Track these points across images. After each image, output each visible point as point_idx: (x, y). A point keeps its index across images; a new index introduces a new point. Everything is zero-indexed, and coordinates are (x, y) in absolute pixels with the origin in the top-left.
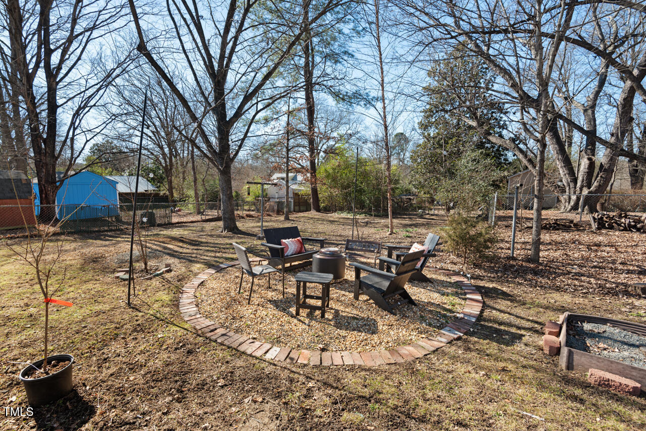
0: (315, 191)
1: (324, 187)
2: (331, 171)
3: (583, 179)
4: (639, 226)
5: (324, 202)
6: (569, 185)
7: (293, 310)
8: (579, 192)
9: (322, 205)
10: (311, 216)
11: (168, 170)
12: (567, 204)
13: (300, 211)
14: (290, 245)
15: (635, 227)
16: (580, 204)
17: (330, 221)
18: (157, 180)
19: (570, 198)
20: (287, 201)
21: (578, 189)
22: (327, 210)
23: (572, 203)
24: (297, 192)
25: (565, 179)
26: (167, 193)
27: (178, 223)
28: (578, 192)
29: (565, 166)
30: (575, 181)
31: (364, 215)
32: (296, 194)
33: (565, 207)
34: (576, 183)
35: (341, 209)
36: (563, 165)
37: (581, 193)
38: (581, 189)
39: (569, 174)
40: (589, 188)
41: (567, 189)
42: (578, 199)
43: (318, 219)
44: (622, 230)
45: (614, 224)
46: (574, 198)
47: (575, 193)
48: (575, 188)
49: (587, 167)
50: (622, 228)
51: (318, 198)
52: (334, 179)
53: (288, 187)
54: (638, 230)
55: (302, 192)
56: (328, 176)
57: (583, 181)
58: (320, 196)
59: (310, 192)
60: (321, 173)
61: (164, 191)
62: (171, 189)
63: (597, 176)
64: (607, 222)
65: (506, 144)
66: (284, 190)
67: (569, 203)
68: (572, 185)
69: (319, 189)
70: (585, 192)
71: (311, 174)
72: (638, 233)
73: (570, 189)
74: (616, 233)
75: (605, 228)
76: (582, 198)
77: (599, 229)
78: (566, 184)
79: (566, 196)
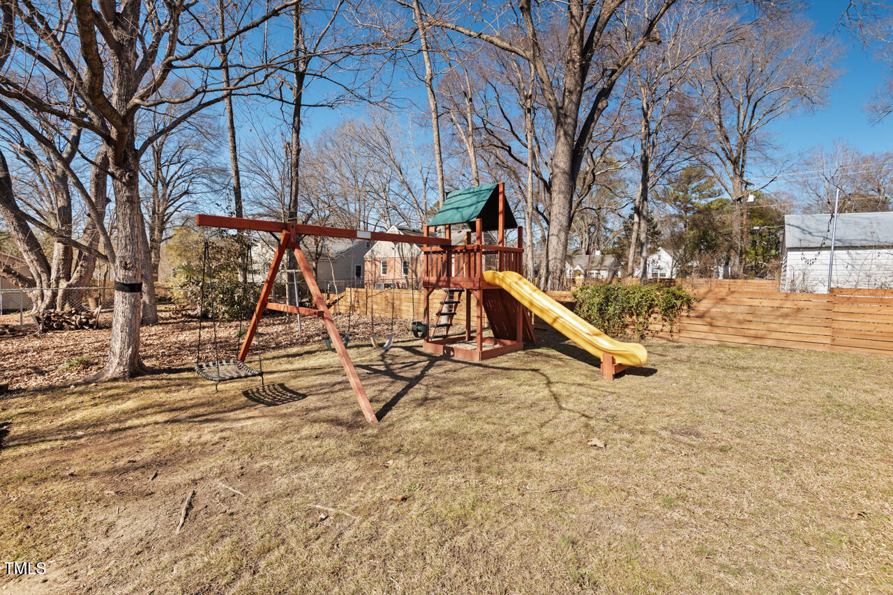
3: (59, 269)
4: (91, 322)
6: (39, 276)
8: (55, 285)
12: (39, 302)
15: (86, 324)
16: (58, 301)
19: (42, 295)
21: (53, 281)
23: (47, 301)
25: (34, 269)
28: (53, 286)
29: (30, 250)
30: (48, 269)
33: (37, 306)
34: (49, 274)
36: (27, 248)
37: (58, 287)
38: (57, 280)
39: (37, 260)
40: (68, 280)
41: (38, 281)
42: (55, 294)
44: (73, 329)
45: (64, 324)
46: (48, 293)
47: (49, 286)
48: (49, 280)
49: (61, 252)
50: (73, 327)
54: (91, 326)
57: (58, 271)
63: (77, 266)
64: (55, 321)
67: (42, 300)
68: (44, 277)
70: (63, 284)
72: (91, 330)
73: (41, 282)
74: (65, 334)
75: (52, 329)
76: (60, 293)
77: (45, 331)
78: (35, 275)
79: (36, 291)
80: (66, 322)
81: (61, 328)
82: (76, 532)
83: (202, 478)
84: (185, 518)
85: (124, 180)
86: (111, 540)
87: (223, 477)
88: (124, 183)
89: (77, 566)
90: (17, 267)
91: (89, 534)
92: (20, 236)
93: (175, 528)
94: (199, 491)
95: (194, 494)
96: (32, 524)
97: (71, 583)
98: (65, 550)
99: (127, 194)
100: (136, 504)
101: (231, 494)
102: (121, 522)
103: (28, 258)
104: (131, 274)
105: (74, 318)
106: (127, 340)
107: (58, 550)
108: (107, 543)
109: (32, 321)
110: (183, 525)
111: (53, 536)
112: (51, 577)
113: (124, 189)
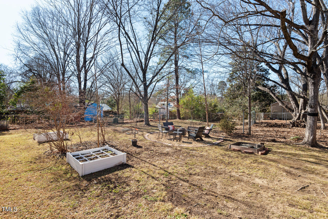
0: (178, 111)
1: (182, 109)
2: (186, 102)
5: (182, 115)
6: (295, 108)
7: (173, 140)
8: (300, 112)
9: (182, 117)
10: (176, 121)
11: (117, 102)
12: (295, 117)
13: (172, 119)
14: (171, 127)
16: (301, 117)
17: (185, 123)
18: (112, 106)
19: (296, 115)
20: (167, 114)
21: (299, 110)
22: (184, 119)
23: (297, 117)
24: (171, 111)
25: (294, 106)
26: (116, 110)
27: (126, 123)
29: (293, 100)
30: (298, 106)
31: (200, 121)
32: (170, 111)
34: (298, 108)
35: (190, 118)
38: (301, 110)
39: (295, 103)
40: (305, 110)
41: (295, 110)
42: (300, 115)
43: (180, 122)
46: (298, 114)
47: (298, 112)
48: (298, 110)
49: (303, 100)
50: (302, 126)
51: (180, 113)
52: (187, 105)
53: (167, 109)
55: (173, 111)
56: (184, 104)
57: (302, 107)
58: (181, 112)
59: (176, 111)
60: (181, 102)
61: (115, 110)
62: (118, 109)
64: (296, 124)
65: (265, 90)
66: (166, 110)
67: (296, 116)
68: (297, 109)
69: (180, 110)
70: (303, 112)
71: (177, 103)
73: (296, 110)
74: (299, 129)
75: (295, 126)
76: (302, 115)
77: (293, 127)
78: (294, 108)
79: (294, 114)
80: (300, 125)
81: (298, 126)
82: (273, 177)
83: (314, 184)
84: (300, 189)
85: (311, 77)
86: (279, 183)
87: (322, 187)
88: (311, 78)
89: (270, 183)
90: (289, 106)
91: (275, 179)
92: (290, 96)
93: (296, 190)
94: (310, 186)
95: (308, 186)
96: (266, 171)
97: (267, 185)
98: (269, 179)
99: (313, 81)
100: (290, 179)
101: (321, 193)
102: (284, 181)
103: (292, 103)
104: (313, 110)
105: (302, 123)
106: (311, 133)
107: (268, 178)
108: (278, 183)
109: (289, 123)
110: (298, 190)
111: (268, 175)
112: (264, 182)
113: (311, 80)
